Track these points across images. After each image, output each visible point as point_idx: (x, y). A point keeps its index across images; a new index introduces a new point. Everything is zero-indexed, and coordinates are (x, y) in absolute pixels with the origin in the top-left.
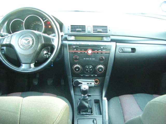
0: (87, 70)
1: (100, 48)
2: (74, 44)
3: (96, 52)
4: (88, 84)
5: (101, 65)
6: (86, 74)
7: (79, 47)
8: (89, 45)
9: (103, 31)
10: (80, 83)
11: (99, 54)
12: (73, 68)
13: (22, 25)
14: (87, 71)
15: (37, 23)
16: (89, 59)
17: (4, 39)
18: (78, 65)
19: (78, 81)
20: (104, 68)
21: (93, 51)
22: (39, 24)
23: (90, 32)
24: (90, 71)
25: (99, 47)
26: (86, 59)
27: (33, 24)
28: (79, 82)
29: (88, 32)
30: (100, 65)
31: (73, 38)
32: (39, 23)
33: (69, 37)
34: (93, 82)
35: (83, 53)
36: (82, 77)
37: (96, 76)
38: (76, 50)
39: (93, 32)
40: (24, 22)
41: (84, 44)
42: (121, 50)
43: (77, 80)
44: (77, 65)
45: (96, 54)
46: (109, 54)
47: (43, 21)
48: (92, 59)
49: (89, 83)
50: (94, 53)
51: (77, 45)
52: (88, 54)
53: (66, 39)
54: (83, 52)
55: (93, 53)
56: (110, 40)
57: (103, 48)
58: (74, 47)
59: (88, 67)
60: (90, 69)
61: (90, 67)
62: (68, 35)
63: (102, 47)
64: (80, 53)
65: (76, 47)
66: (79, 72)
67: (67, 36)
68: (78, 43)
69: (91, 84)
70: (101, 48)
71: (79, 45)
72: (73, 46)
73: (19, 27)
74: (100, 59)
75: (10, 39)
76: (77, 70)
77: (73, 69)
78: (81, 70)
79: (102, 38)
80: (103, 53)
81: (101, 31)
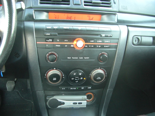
0: (73, 79)
1: (99, 37)
2: (48, 28)
3: (91, 45)
4: (76, 103)
5: (100, 69)
6: (71, 86)
7: (58, 34)
8: (78, 30)
9: (102, 3)
10: (60, 102)
11: (98, 48)
12: (46, 76)
14: (74, 81)
16: (79, 59)
18: (56, 69)
19: (56, 100)
20: (105, 73)
21: (87, 42)
23: (79, 5)
24: (80, 81)
25: (97, 35)
26: (71, 59)
28: (58, 101)
29: (75, 4)
30: (98, 69)
31: (44, 16)
33: (36, 13)
34: (85, 100)
35: (66, 46)
36: (63, 90)
37: (90, 88)
38: (51, 40)
39: (85, 5)
41: (68, 28)
42: (137, 40)
43: (55, 97)
44: (53, 69)
45: (91, 47)
46: (117, 48)
48: (84, 59)
49: (78, 102)
50: (88, 47)
51: (54, 30)
52: (76, 48)
53: (31, 18)
54: (66, 44)
55: (86, 46)
56: (116, 21)
57: (106, 36)
58: (48, 34)
59: (75, 74)
60: (80, 77)
61: (80, 74)
62: (35, 10)
63: (103, 35)
64: (59, 46)
65: (51, 35)
66: (59, 83)
67: (32, 12)
68: (56, 26)
69: (81, 103)
70: (101, 36)
71: (57, 29)
72: (46, 32)
74: (98, 59)
76: (55, 79)
77: (46, 78)
78: (62, 78)
79: (101, 17)
80: (105, 46)
81: (100, 3)
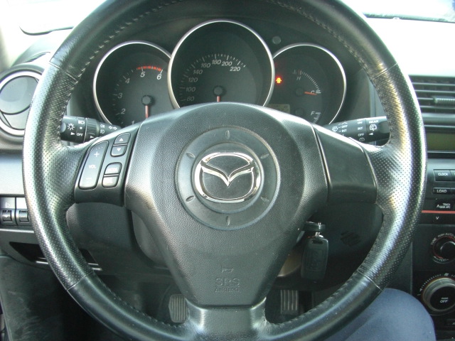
2: (440, 175)
12: (421, 292)
13: (159, 77)
15: (216, 62)
17: (84, 155)
22: (229, 68)
27: (198, 67)
32: (224, 64)
38: (448, 206)
40: (172, 58)
44: (442, 276)
47: (273, 53)
58: (443, 190)
72: (438, 185)
73: (128, 81)
75: (123, 160)
77: (420, 298)
